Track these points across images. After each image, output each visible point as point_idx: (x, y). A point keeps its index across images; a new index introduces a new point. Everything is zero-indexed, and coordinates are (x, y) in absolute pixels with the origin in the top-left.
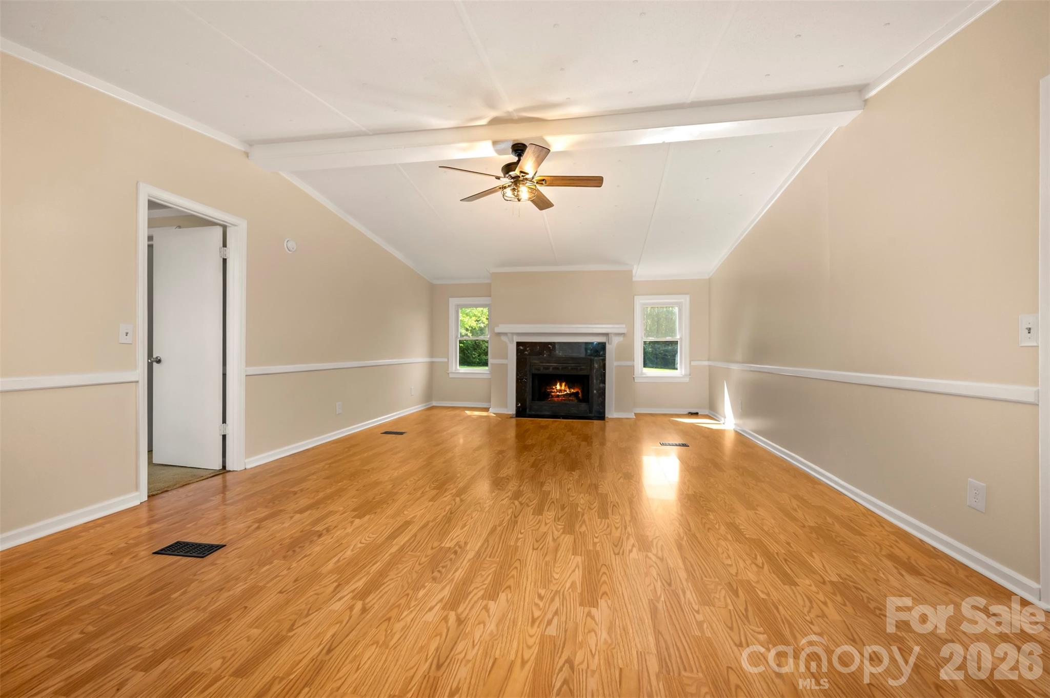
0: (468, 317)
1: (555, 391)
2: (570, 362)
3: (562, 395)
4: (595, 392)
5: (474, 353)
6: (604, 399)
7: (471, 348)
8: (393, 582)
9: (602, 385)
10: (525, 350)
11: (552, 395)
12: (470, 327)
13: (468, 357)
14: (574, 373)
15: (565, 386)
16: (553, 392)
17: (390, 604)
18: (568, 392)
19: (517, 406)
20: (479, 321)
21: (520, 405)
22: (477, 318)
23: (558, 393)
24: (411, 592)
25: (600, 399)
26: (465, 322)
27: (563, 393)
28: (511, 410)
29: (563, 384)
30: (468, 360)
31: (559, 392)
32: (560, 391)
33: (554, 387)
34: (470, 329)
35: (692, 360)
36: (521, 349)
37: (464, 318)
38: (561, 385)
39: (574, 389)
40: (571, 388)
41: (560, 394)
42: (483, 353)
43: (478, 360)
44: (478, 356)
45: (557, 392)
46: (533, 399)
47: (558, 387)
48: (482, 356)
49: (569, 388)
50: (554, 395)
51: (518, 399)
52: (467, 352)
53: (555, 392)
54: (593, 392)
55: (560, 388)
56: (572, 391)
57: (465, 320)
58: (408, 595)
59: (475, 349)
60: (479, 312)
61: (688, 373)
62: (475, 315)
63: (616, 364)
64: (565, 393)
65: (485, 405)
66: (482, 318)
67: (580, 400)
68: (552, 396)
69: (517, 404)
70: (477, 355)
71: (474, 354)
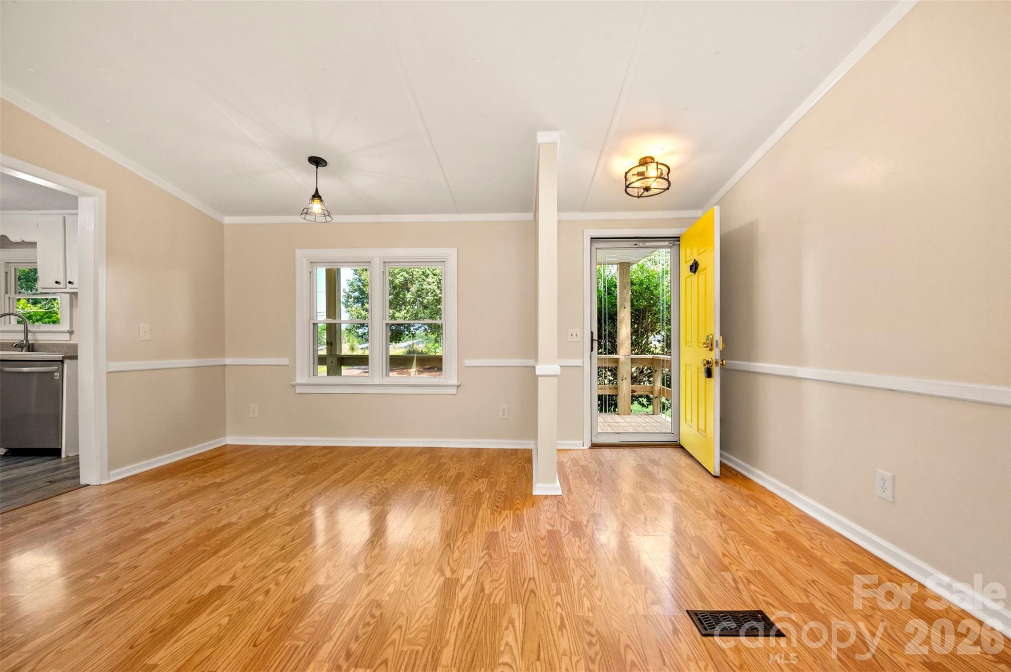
8: (426, 598)
17: (419, 576)
24: (403, 588)
58: (405, 586)
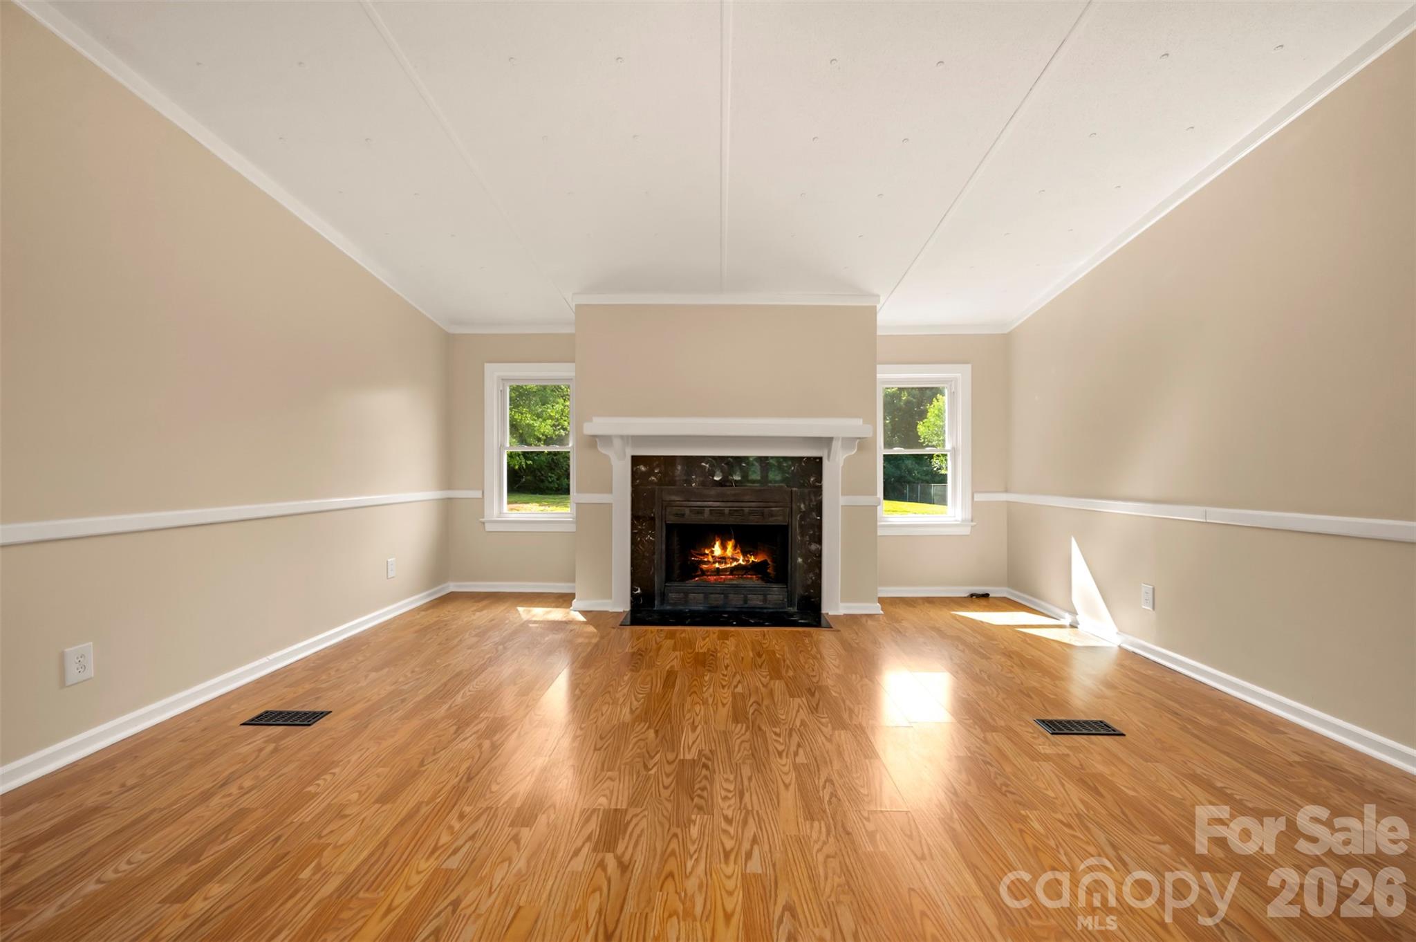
0: (541, 420)
1: (711, 559)
2: (747, 498)
3: (725, 570)
4: (800, 560)
5: (550, 474)
6: (819, 576)
7: (546, 468)
9: (813, 547)
10: (650, 473)
11: (702, 570)
12: (543, 435)
13: (542, 481)
14: (754, 520)
15: (735, 547)
16: (705, 563)
18: (741, 562)
19: (632, 595)
20: (558, 425)
21: (639, 591)
22: (554, 422)
23: (717, 565)
25: (811, 575)
26: (535, 427)
27: (728, 566)
28: (619, 603)
29: (730, 545)
30: (542, 485)
31: (720, 563)
32: (723, 559)
33: (707, 552)
34: (544, 438)
35: (976, 492)
36: (642, 472)
37: (534, 422)
38: (724, 547)
39: (755, 555)
40: (749, 552)
41: (723, 566)
42: (563, 474)
43: (556, 486)
44: (558, 479)
45: (714, 563)
46: (668, 578)
47: (717, 550)
48: (562, 479)
49: (745, 554)
50: (708, 571)
51: (635, 579)
52: (539, 474)
53: (709, 562)
54: (797, 560)
55: (722, 552)
56: (752, 559)
57: (536, 425)
59: (552, 469)
60: (557, 412)
61: (969, 516)
62: (551, 417)
63: (843, 501)
64: (735, 564)
65: (561, 588)
66: (562, 421)
67: (766, 578)
68: (704, 573)
69: (633, 589)
70: (555, 478)
71: (551, 477)
